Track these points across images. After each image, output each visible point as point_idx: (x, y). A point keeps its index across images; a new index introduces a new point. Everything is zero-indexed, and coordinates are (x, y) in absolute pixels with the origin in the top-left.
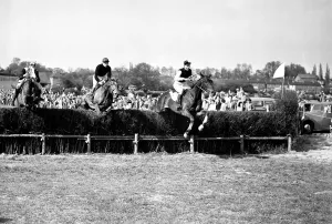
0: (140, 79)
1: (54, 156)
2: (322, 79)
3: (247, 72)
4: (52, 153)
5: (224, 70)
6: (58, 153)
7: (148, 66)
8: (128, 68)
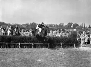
0: (33, 27)
1: (10, 49)
2: (83, 28)
3: (63, 25)
4: (9, 48)
5: (56, 25)
6: (11, 48)
7: (35, 23)
8: (30, 24)
